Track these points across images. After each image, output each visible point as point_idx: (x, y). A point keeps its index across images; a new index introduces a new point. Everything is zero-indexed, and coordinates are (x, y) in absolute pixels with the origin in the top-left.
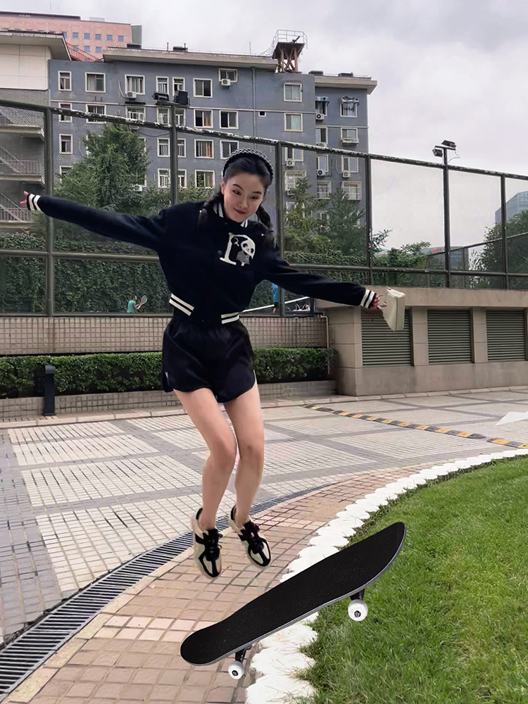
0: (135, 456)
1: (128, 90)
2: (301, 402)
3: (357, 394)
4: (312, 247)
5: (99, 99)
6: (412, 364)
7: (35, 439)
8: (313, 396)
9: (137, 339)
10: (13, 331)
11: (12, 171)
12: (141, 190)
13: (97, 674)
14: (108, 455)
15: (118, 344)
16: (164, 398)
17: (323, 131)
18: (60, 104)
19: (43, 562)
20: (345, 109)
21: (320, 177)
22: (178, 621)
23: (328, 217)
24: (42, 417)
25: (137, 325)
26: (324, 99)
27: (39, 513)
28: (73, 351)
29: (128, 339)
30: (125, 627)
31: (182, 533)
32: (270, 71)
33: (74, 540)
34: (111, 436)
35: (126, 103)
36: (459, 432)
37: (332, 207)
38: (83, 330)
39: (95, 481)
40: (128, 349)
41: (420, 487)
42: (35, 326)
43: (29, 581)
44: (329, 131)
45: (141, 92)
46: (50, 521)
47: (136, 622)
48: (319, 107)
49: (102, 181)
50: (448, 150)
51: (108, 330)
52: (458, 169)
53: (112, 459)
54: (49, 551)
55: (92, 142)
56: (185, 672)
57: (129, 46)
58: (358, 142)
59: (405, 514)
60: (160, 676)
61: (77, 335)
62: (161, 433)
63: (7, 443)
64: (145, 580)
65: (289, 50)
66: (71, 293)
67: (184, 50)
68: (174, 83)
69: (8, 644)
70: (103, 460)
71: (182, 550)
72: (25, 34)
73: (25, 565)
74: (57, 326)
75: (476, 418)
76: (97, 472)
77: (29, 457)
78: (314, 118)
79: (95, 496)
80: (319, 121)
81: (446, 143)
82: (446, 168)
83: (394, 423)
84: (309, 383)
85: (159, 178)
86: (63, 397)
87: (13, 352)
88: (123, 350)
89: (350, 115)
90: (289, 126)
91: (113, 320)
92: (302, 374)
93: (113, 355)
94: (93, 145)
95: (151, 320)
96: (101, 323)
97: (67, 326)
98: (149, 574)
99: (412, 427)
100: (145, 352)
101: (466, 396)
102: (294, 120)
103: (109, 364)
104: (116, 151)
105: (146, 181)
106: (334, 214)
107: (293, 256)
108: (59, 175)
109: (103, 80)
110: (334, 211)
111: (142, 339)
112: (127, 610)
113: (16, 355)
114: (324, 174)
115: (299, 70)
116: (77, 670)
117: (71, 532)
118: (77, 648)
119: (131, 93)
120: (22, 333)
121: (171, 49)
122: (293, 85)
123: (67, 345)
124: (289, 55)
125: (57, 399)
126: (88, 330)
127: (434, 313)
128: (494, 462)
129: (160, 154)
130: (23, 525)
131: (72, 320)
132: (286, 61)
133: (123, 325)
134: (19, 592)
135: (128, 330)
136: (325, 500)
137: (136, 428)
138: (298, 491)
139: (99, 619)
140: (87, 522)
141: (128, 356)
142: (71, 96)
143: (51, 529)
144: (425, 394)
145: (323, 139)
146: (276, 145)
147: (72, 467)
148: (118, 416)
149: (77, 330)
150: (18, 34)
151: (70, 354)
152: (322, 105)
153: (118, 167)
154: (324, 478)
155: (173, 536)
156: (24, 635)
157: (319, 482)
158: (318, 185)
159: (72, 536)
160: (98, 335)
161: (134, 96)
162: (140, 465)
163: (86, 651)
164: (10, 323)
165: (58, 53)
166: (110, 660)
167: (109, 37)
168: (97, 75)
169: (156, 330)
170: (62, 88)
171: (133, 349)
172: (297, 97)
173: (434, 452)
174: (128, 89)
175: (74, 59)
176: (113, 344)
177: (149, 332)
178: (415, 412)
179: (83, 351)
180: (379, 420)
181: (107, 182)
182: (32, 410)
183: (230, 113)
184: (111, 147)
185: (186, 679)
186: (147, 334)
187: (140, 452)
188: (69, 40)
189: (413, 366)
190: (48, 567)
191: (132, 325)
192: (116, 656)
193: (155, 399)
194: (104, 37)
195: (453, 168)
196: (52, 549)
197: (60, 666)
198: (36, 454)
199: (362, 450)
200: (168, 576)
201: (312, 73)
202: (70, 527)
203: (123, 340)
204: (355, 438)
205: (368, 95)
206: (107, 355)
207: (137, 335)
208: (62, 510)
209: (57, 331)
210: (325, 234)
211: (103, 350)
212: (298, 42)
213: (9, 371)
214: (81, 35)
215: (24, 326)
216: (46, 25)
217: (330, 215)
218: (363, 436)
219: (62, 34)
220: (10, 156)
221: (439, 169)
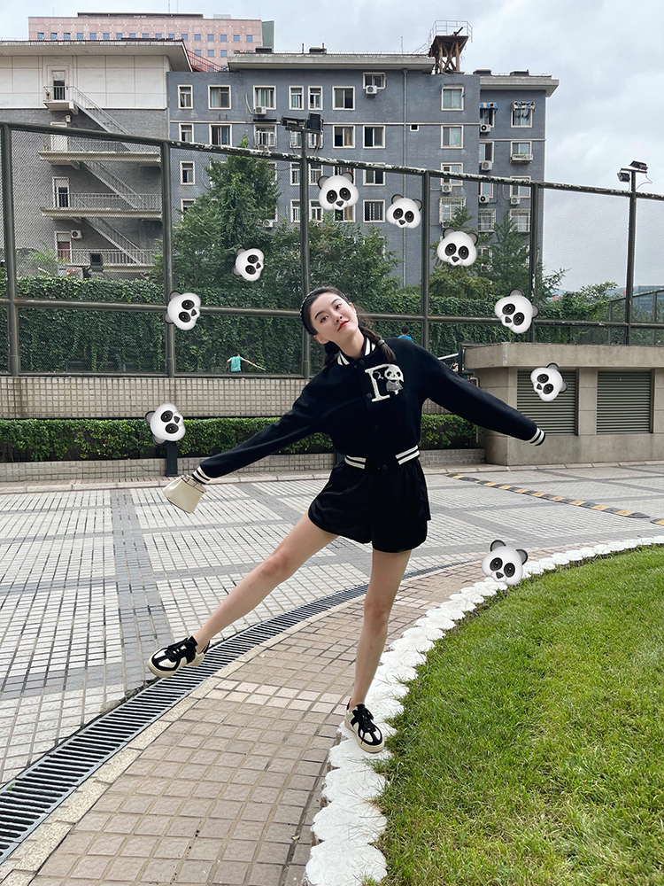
0: (259, 523)
1: (257, 105)
2: (443, 471)
3: (509, 462)
4: (469, 291)
5: (223, 117)
6: (576, 433)
7: (158, 500)
8: (457, 464)
9: (263, 403)
10: (133, 392)
11: (130, 207)
12: (271, 225)
13: (206, 729)
14: (230, 520)
15: (243, 408)
16: (292, 463)
17: (488, 147)
18: (180, 125)
19: (162, 626)
20: (517, 117)
21: (483, 205)
22: (283, 689)
23: (491, 254)
24: (165, 478)
25: (263, 388)
26: (492, 105)
27: (159, 579)
28: (195, 414)
29: (253, 403)
30: (234, 690)
31: (298, 606)
32: (425, 72)
33: (192, 606)
34: (234, 500)
35: (254, 120)
36: (618, 510)
37: (497, 241)
38: (205, 393)
39: (215, 548)
40: (253, 414)
41: (547, 572)
42: (156, 387)
43: (150, 643)
44: (496, 146)
45: (272, 106)
46: (170, 586)
47: (244, 687)
48: (484, 116)
49: (226, 218)
50: (637, 173)
51: (232, 393)
52: (649, 196)
53: (234, 525)
54: (169, 616)
55: (215, 172)
56: (285, 734)
57: (259, 51)
58: (531, 159)
59: (522, 600)
60: (261, 735)
61: (200, 398)
62: (287, 499)
63: (129, 504)
64: (256, 650)
65: (449, 45)
66: (195, 347)
67: (322, 51)
68: (309, 93)
69: (128, 699)
70: (225, 526)
71: (296, 622)
72: (141, 43)
73: (146, 628)
74: (178, 388)
75: (645, 493)
76: (218, 538)
77: (152, 521)
78: (477, 131)
79: (215, 564)
80: (484, 135)
81: (635, 164)
82: (633, 196)
83: (546, 497)
84: (453, 451)
85: (292, 211)
86: (186, 460)
87: (134, 415)
88: (248, 414)
89: (524, 124)
90: (447, 142)
91: (237, 381)
92: (446, 441)
93: (237, 419)
94: (217, 174)
95: (278, 381)
96: (224, 384)
97: (189, 387)
98: (261, 644)
99: (566, 502)
100: (272, 417)
101: (639, 468)
102: (453, 134)
103: (233, 428)
104: (242, 181)
105: (276, 216)
106: (498, 250)
107: (445, 302)
108: (180, 211)
109: (228, 94)
110: (499, 246)
111: (268, 403)
112: (236, 676)
113: (137, 418)
114: (487, 200)
115: (461, 71)
116: (189, 724)
117: (189, 599)
118: (189, 706)
119: (260, 109)
120: (142, 395)
121: (307, 51)
122: (454, 90)
123: (190, 408)
124: (449, 50)
125: (180, 461)
126: (211, 392)
127: (606, 376)
128: (639, 548)
129: (293, 182)
130: (144, 589)
131: (194, 381)
132: (445, 59)
133: (248, 388)
134: (140, 652)
135: (253, 393)
136: (447, 580)
137: (260, 493)
138: (424, 568)
139: (209, 682)
140: (205, 591)
141: (253, 420)
142: (193, 114)
143: (171, 595)
144: (590, 465)
145: (488, 157)
146: (423, 174)
147: (194, 532)
148: (243, 479)
149: (200, 392)
150: (133, 43)
151: (193, 418)
152: (488, 113)
153: (244, 200)
154: (454, 556)
155: (289, 608)
156: (144, 691)
157: (448, 559)
158: (480, 214)
159: (191, 603)
160: (222, 398)
161: (264, 112)
162: (262, 533)
163: (197, 709)
164: (130, 385)
165: (178, 64)
166: (217, 718)
167: (236, 37)
168: (221, 88)
169: (283, 393)
170: (182, 106)
171: (259, 414)
172: (457, 104)
173: (584, 532)
174: (257, 103)
175: (195, 70)
176: (238, 408)
177: (275, 395)
178: (574, 485)
179: (206, 414)
180: (529, 493)
181: (231, 220)
182: (155, 471)
183: (376, 128)
184: (236, 177)
185: (285, 740)
186: (273, 398)
187: (264, 519)
188: (190, 45)
189: (577, 435)
190: (167, 631)
191: (258, 387)
192: (223, 716)
193: (283, 463)
194: (230, 38)
195: (643, 196)
196: (171, 613)
197: (174, 720)
198: (158, 517)
199: (502, 527)
200: (279, 647)
201: (478, 72)
202: (189, 593)
203: (248, 403)
204: (496, 513)
205: (547, 98)
206: (231, 420)
207: (263, 398)
208: (181, 577)
209: (178, 393)
210: (485, 275)
211: (227, 414)
212: (461, 34)
213: (129, 433)
214: (204, 37)
215: (144, 387)
216: (163, 29)
217: (494, 252)
218: (507, 511)
219: (182, 40)
220: (127, 189)
221: (624, 197)
